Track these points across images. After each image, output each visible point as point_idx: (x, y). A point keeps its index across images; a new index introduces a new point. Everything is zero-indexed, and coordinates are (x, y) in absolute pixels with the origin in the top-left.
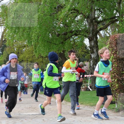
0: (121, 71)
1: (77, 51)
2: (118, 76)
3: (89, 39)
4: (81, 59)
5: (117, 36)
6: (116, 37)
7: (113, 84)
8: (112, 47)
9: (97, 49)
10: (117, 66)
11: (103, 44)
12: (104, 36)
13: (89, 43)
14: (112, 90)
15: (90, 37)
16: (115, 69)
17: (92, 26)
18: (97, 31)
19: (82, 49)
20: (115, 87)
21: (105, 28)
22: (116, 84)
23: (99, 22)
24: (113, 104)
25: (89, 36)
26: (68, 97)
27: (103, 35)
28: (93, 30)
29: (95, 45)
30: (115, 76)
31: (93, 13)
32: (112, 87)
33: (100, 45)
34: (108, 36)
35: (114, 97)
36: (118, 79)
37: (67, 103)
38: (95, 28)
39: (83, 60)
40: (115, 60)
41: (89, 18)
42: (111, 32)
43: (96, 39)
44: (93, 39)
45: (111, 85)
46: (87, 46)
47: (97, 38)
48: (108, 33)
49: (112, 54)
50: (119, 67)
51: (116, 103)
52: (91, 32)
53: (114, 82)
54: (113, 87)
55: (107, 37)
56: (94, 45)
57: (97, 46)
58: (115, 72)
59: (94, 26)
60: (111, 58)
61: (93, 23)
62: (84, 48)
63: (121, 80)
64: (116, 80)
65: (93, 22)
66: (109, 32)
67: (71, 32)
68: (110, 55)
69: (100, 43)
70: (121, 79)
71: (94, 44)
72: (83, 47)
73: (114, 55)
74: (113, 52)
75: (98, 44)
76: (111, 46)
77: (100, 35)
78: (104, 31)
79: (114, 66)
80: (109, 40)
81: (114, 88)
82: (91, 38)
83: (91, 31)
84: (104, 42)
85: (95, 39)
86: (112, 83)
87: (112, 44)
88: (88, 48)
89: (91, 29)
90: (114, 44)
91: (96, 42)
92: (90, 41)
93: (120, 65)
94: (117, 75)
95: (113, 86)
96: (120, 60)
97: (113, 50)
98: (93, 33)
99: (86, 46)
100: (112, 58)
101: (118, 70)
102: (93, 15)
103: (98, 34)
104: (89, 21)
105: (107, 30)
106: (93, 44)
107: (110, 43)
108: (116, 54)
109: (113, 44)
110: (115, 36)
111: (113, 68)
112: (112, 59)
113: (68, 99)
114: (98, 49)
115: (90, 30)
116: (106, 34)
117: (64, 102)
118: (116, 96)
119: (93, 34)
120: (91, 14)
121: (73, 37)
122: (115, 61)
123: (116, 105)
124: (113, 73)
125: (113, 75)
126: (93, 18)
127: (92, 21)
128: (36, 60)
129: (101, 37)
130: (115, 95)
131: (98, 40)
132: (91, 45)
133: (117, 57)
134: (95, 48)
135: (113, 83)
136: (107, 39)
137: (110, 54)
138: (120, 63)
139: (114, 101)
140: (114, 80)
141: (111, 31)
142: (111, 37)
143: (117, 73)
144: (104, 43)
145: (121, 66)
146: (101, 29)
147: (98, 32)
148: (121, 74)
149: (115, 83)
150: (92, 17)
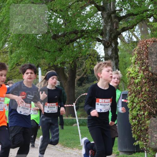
0: (156, 98)
1: (84, 63)
2: (149, 107)
3: (104, 45)
4: (89, 77)
5: (149, 41)
6: (148, 43)
7: (142, 120)
8: (141, 59)
9: (116, 61)
10: (149, 90)
11: (126, 53)
12: (129, 41)
13: (104, 51)
14: (140, 130)
15: (106, 42)
16: (145, 96)
17: (109, 24)
18: (118, 32)
19: (92, 60)
20: (144, 124)
21: (131, 29)
22: (146, 119)
23: (120, 19)
24: (140, 153)
25: (104, 41)
26: (66, 139)
27: (126, 38)
28: (111, 31)
29: (114, 55)
30: (145, 107)
31: (112, 3)
32: (139, 125)
33: (121, 55)
34: (135, 41)
35: (142, 141)
36: (149, 112)
37: (64, 149)
38: (115, 28)
39: (93, 79)
40: (146, 81)
41: (106, 11)
42: (140, 34)
43: (115, 45)
44: (111, 45)
45: (138, 121)
46: (101, 57)
47: (118, 43)
48: (135, 36)
49: (141, 71)
50: (152, 91)
51: (146, 151)
52: (108, 34)
53: (143, 116)
54: (141, 124)
55: (133, 43)
56: (112, 56)
57: (116, 56)
58: (145, 100)
59: (112, 24)
60: (139, 78)
61: (111, 20)
62: (96, 59)
63: (155, 113)
64: (146, 114)
65: (111, 18)
66: (136, 34)
67: (76, 32)
68: (138, 72)
69: (121, 52)
70: (154, 111)
71: (112, 53)
72: (94, 57)
73: (144, 72)
74: (143, 68)
75: (119, 53)
76: (140, 57)
77: (123, 40)
78: (128, 33)
79: (144, 89)
80: (137, 47)
81: (143, 126)
82: (108, 43)
83: (108, 31)
84: (127, 50)
85: (113, 45)
86: (139, 118)
87: (141, 55)
88: (101, 59)
89: (108, 29)
90: (145, 55)
91: (116, 50)
92: (106, 48)
93: (153, 89)
94: (149, 105)
95: (141, 122)
96: (153, 80)
97: (142, 64)
98: (111, 35)
99: (100, 55)
100: (142, 76)
101: (150, 97)
102: (112, 5)
103: (119, 38)
104: (105, 16)
105: (134, 31)
106: (110, 53)
107: (139, 53)
108: (147, 71)
109: (143, 54)
110: (146, 42)
111: (143, 93)
112: (141, 78)
113: (67, 142)
114: (119, 61)
115: (106, 30)
116: (131, 38)
117: (61, 148)
118: (146, 140)
119: (110, 37)
120: (108, 4)
121: (78, 40)
122: (145, 83)
123: (146, 154)
124: (143, 102)
125: (142, 105)
126: (112, 10)
127: (109, 16)
128: (15, 76)
129: (124, 42)
130: (144, 138)
131: (118, 48)
132: (107, 54)
133: (148, 76)
134: (114, 59)
135: (141, 118)
136: (132, 46)
137: (139, 70)
138: (153, 85)
139: (142, 148)
140: (143, 113)
141: (139, 32)
142: (140, 43)
143: (148, 102)
144: (129, 52)
145: (155, 90)
146: (124, 30)
147: (119, 34)
148: (154, 104)
149: (144, 118)
150: (109, 9)
